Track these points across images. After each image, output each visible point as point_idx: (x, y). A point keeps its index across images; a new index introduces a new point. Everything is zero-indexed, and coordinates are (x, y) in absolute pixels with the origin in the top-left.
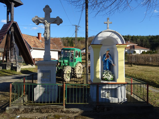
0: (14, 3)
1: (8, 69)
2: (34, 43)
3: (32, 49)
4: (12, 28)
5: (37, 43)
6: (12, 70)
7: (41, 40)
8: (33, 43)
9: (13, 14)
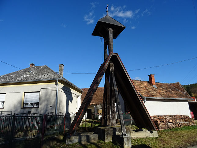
0: (113, 29)
1: (108, 140)
2: (146, 90)
3: (143, 99)
4: (112, 64)
5: (151, 89)
6: (115, 145)
7: (154, 86)
8: (144, 90)
9: (112, 45)
